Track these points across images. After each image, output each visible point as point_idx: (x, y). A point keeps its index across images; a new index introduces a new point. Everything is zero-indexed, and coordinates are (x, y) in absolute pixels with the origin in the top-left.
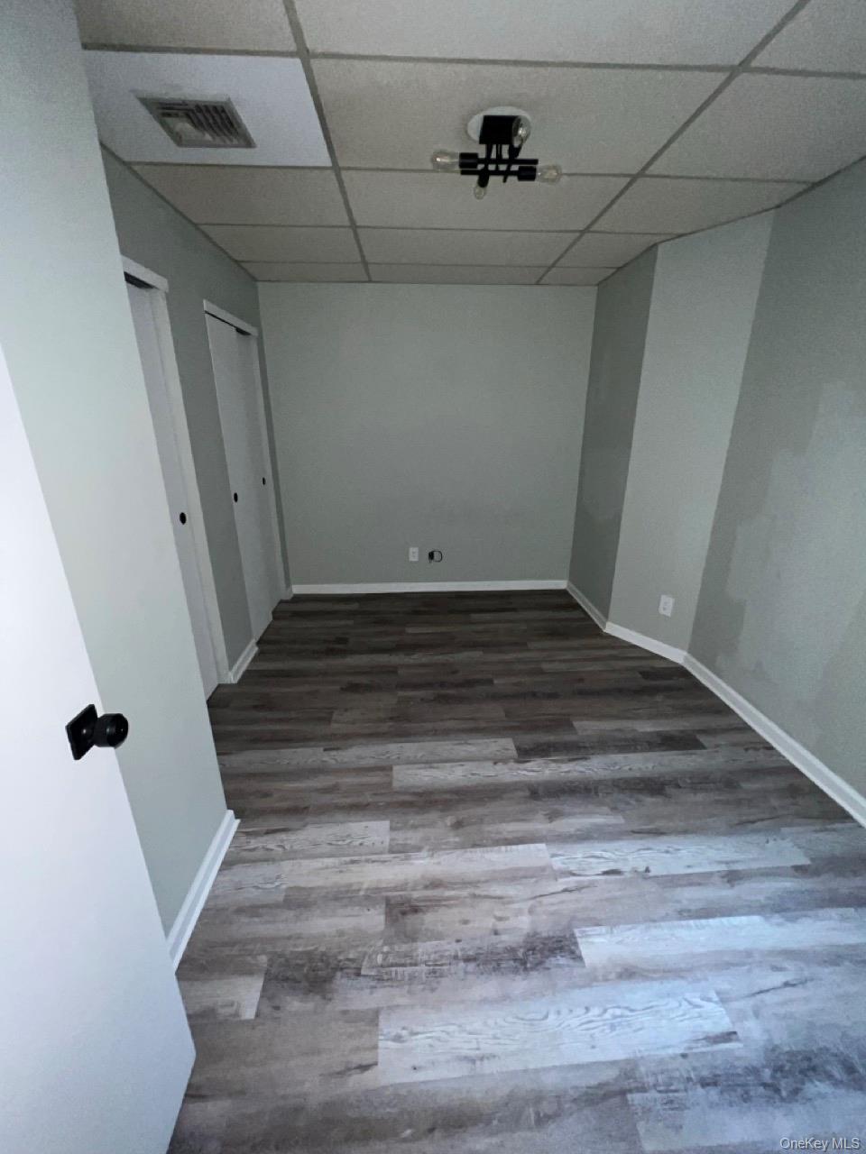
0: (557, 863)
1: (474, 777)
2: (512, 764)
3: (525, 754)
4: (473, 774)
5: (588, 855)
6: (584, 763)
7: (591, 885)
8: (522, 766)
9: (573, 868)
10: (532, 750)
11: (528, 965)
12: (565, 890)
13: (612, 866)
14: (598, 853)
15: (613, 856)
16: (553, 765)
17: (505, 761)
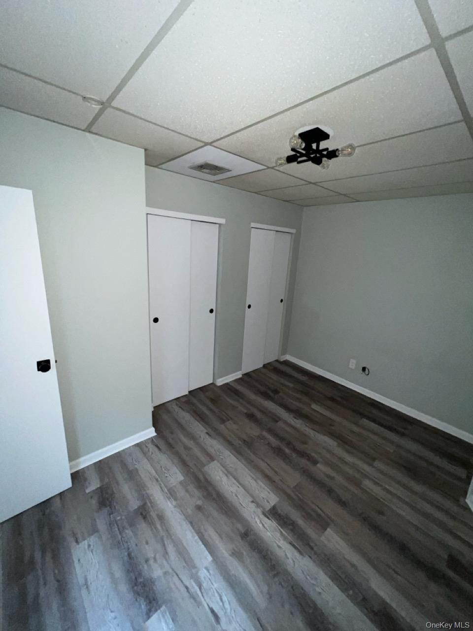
0: (203, 574)
1: (235, 497)
2: (259, 511)
3: (274, 513)
4: (236, 496)
5: (220, 592)
6: (297, 554)
7: (199, 604)
8: (262, 516)
9: (204, 585)
10: (280, 515)
11: (136, 588)
12: (187, 588)
13: (220, 613)
14: (225, 598)
15: (229, 611)
16: (278, 535)
17: (258, 505)
